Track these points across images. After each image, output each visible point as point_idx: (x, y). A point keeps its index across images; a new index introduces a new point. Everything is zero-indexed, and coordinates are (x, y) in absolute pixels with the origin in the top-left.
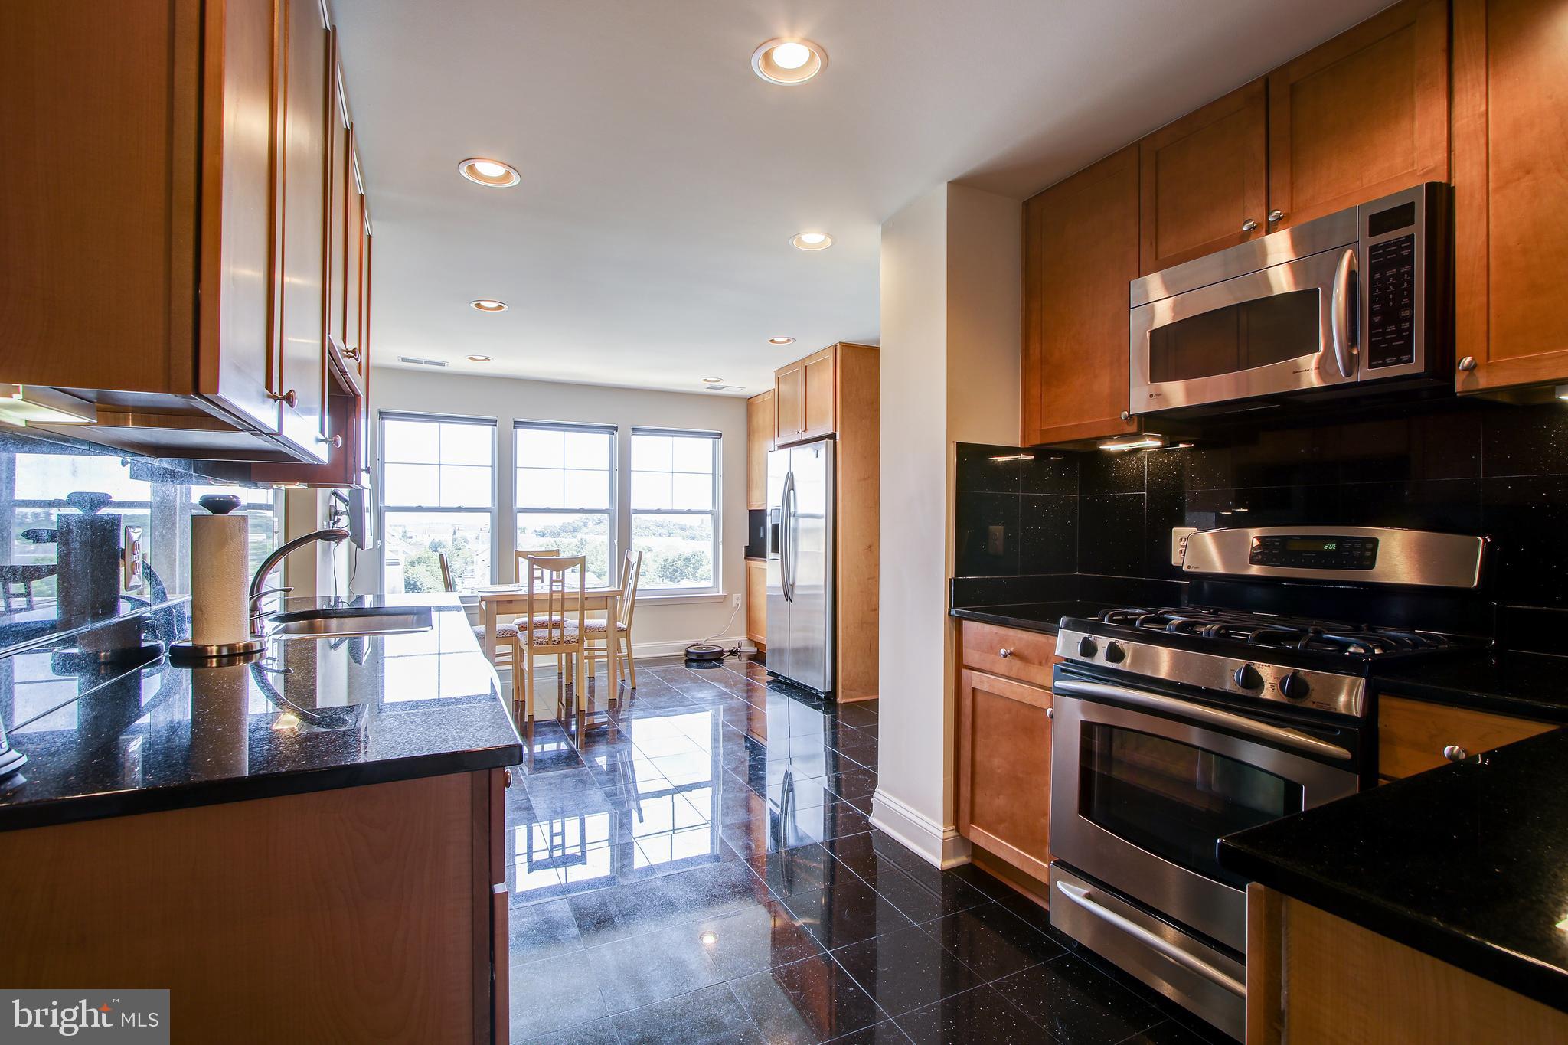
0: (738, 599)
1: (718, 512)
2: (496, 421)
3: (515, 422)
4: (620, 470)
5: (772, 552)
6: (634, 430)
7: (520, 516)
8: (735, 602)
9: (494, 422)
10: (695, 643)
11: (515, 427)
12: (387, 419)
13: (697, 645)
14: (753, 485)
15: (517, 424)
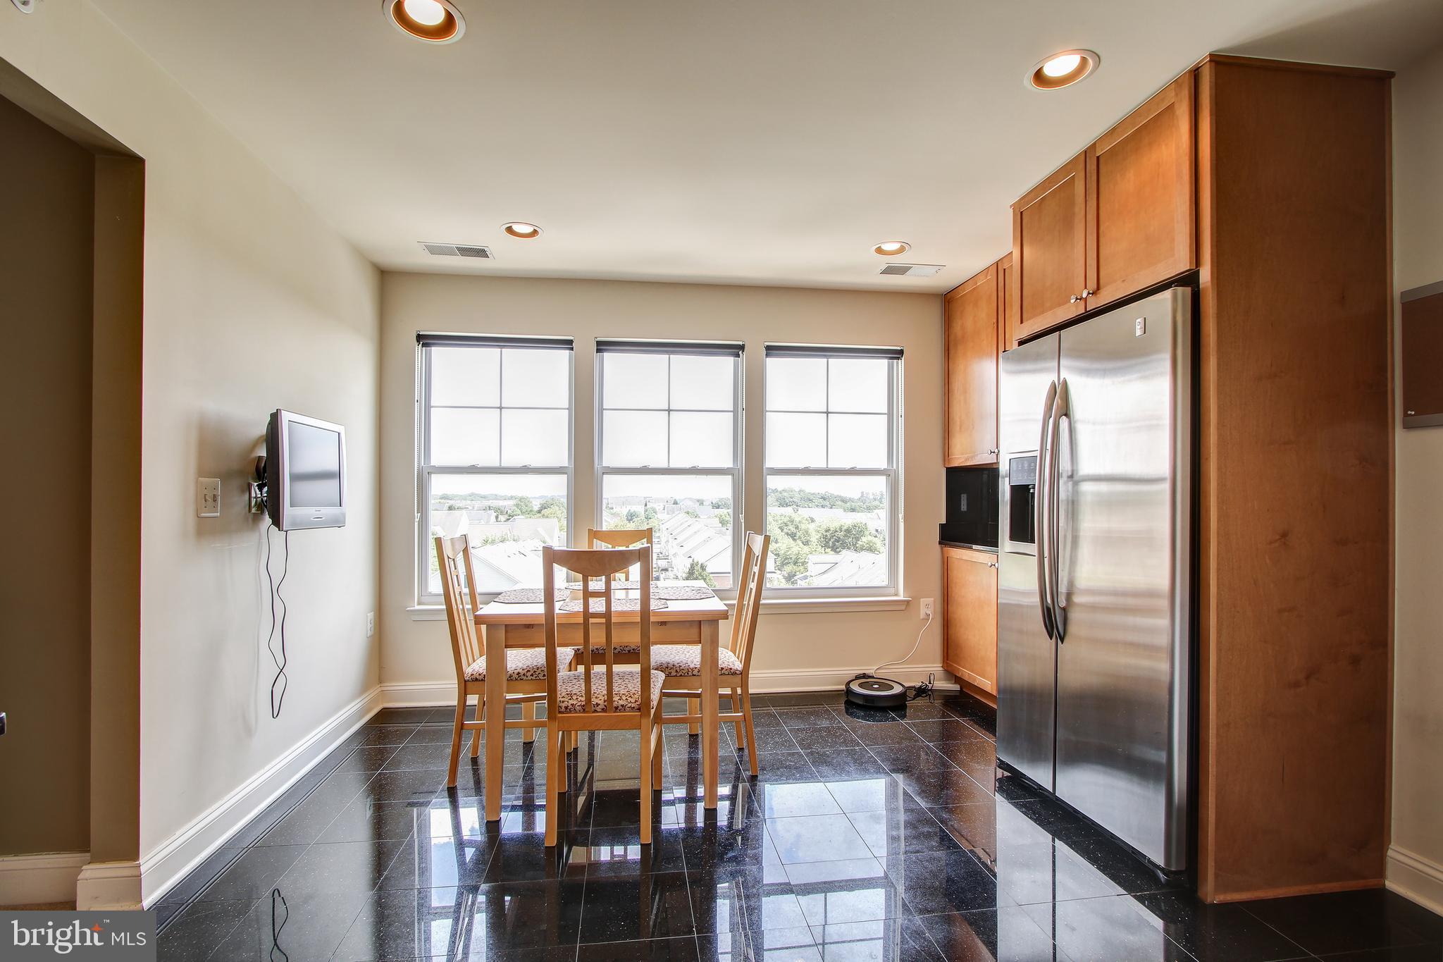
0: (928, 606)
1: (896, 473)
2: (570, 342)
3: (599, 343)
4: (748, 410)
5: (1013, 538)
6: (769, 348)
7: (608, 480)
8: (923, 611)
9: (568, 344)
10: (862, 672)
11: (598, 351)
12: (434, 344)
13: (864, 676)
14: (955, 428)
15: (602, 346)
